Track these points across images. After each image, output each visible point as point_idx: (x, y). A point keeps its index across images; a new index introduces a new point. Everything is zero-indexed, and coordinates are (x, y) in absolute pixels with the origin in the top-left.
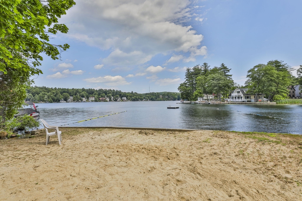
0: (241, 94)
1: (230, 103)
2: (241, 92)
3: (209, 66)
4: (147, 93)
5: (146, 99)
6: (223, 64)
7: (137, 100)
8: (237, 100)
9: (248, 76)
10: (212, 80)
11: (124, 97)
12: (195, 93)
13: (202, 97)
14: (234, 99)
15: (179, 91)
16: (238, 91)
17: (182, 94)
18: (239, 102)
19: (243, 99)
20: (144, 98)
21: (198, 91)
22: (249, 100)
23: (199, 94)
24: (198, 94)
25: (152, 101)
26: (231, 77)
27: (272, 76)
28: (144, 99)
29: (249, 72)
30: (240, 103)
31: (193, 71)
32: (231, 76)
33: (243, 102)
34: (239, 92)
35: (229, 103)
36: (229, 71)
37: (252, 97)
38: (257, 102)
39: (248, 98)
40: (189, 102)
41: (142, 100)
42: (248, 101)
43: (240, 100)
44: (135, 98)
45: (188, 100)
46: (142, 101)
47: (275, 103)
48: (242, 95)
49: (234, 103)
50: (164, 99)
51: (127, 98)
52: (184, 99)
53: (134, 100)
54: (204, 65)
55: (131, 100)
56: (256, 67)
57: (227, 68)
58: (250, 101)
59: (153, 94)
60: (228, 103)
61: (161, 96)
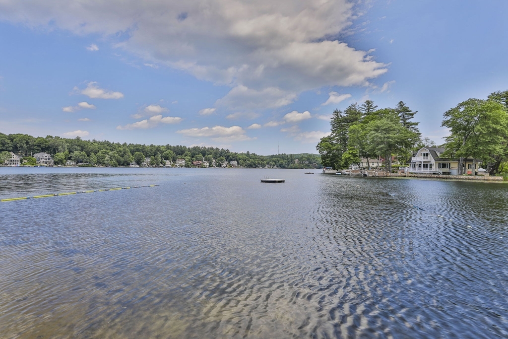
0: (431, 159)
1: (407, 175)
2: (430, 155)
3: (375, 107)
4: (273, 155)
5: (271, 165)
6: (401, 102)
7: (256, 167)
8: (422, 170)
9: (445, 123)
10: (375, 130)
11: (234, 160)
12: (346, 155)
13: (358, 163)
14: (417, 168)
15: (318, 151)
16: (425, 152)
17: (324, 158)
18: (425, 174)
19: (435, 169)
20: (268, 163)
21: (351, 152)
22: (446, 170)
23: (352, 158)
24: (349, 158)
25: (281, 168)
26: (416, 127)
27: (497, 123)
28: (267, 166)
29: (447, 114)
30: (428, 176)
31: (345, 115)
32: (416, 124)
33: (434, 174)
34: (427, 155)
35: (405, 176)
36: (412, 115)
37: (454, 166)
38: (461, 174)
39: (444, 166)
40: (335, 171)
41: (263, 166)
42: (444, 173)
43: (428, 171)
44: (252, 162)
45: (334, 169)
46: (264, 169)
47: (501, 178)
48: (433, 161)
49: (416, 175)
50: (302, 165)
51: (238, 163)
52: (326, 165)
53: (250, 166)
54: (366, 104)
55: (244, 167)
56: (461, 105)
57: (410, 109)
58: (449, 173)
59: (283, 157)
60: (404, 174)
61: (297, 160)
